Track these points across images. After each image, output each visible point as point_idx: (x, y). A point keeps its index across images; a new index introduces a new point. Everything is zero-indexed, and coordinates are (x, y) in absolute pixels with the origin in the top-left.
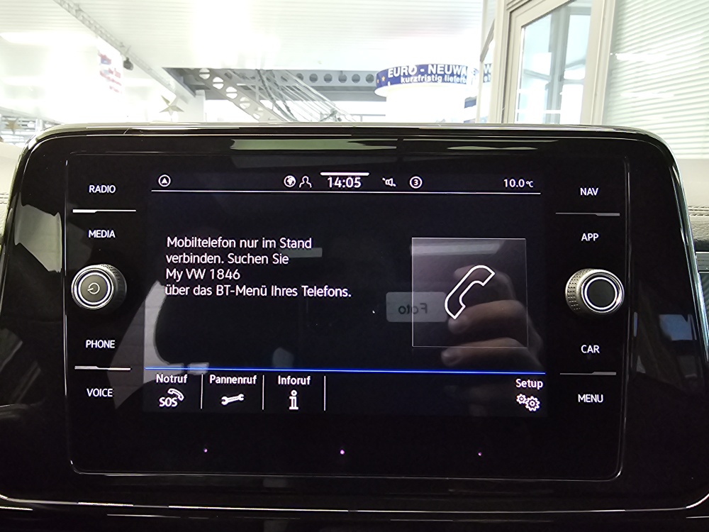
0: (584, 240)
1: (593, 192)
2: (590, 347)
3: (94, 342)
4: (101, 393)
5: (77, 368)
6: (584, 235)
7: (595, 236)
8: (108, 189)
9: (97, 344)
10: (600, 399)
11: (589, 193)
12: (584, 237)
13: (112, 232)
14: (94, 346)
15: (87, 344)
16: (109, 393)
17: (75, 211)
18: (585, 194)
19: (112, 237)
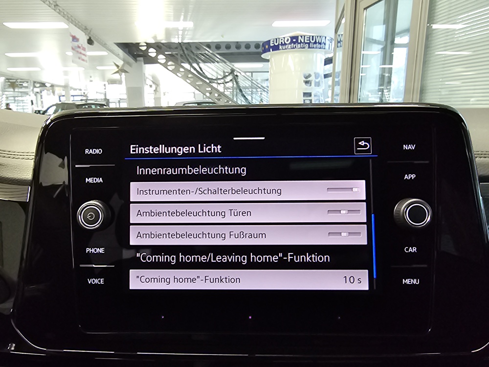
0: (406, 179)
1: (411, 147)
2: (410, 248)
3: (92, 249)
4: (96, 281)
5: (81, 266)
6: (406, 175)
7: (413, 176)
8: (97, 151)
9: (93, 250)
10: (417, 282)
11: (409, 148)
12: (406, 177)
13: (101, 179)
14: (92, 252)
15: (87, 251)
16: (102, 281)
17: (76, 166)
18: (407, 148)
19: (101, 182)
